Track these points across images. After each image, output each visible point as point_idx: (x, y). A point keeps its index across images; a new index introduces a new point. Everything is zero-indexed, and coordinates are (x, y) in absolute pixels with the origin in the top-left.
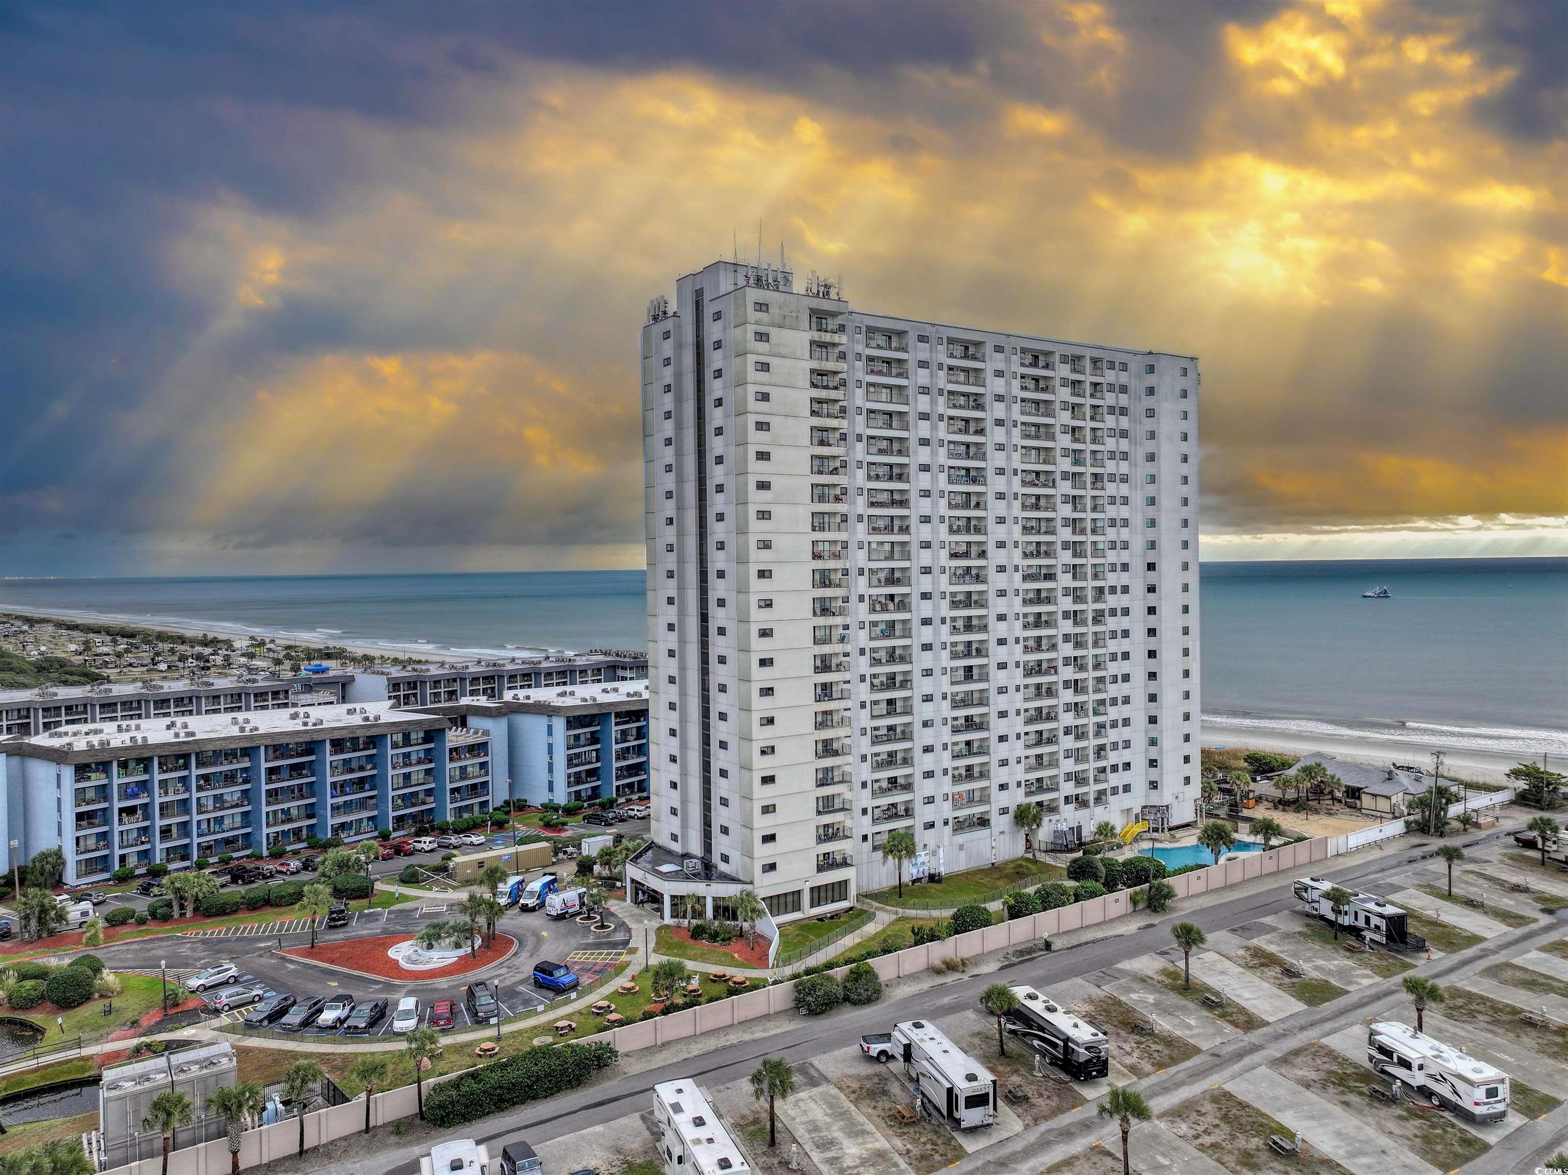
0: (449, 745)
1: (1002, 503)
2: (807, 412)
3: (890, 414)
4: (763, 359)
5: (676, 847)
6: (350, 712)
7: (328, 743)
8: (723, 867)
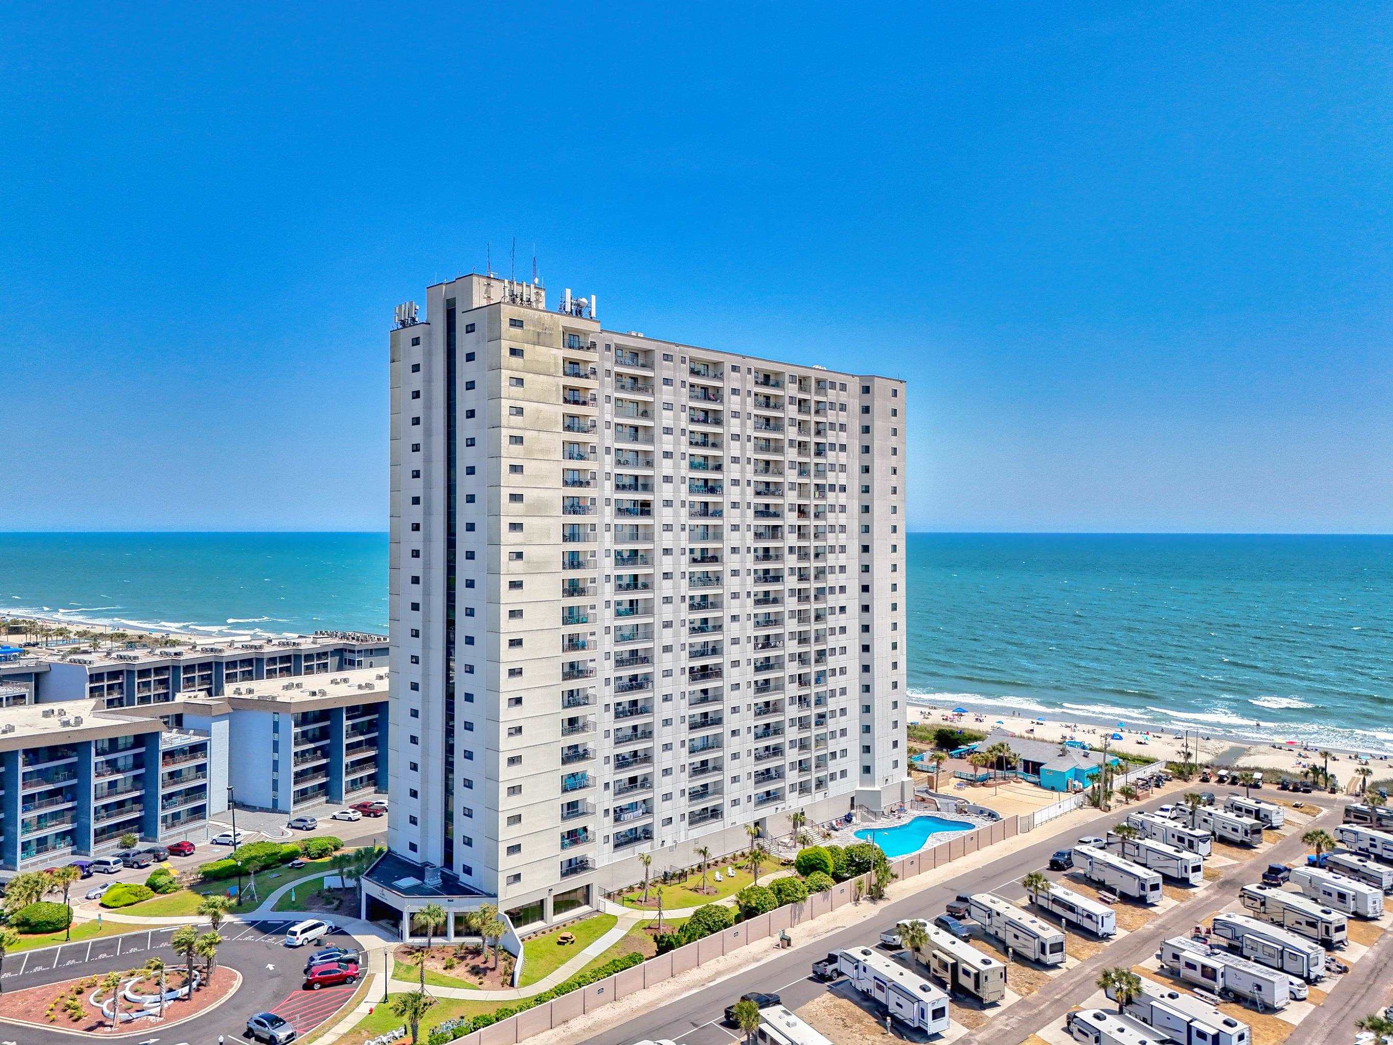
0: (163, 747)
1: (737, 511)
2: (560, 428)
3: (636, 429)
4: (517, 375)
5: (415, 858)
6: (46, 714)
7: (20, 753)
8: (464, 878)
